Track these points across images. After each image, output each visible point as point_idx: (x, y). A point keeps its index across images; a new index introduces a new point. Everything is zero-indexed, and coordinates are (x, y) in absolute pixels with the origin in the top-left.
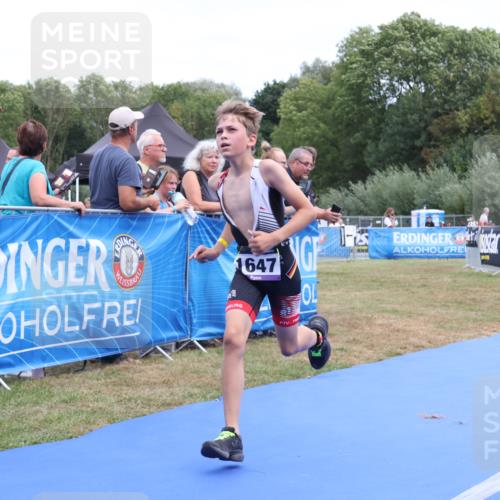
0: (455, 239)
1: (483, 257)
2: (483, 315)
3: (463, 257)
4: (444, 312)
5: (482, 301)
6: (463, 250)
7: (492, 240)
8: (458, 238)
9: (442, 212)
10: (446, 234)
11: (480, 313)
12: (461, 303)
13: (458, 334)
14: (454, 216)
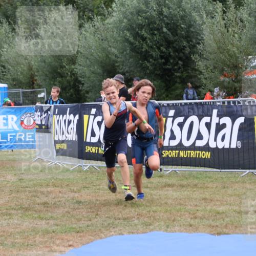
0: (22, 122)
1: (58, 146)
2: (57, 225)
3: (33, 147)
4: (5, 223)
5: (56, 206)
6: (33, 137)
7: (70, 122)
8: (25, 122)
9: (6, 85)
10: (10, 117)
11: (52, 222)
12: (27, 209)
13: (21, 252)
14: (21, 90)
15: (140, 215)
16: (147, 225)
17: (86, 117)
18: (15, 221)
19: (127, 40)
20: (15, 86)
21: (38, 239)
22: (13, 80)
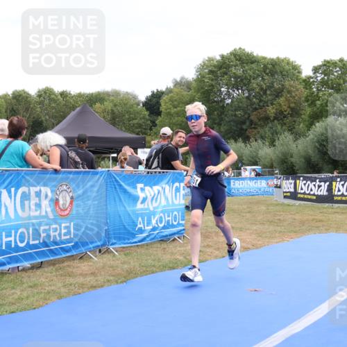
2: (285, 229)
3: (273, 195)
4: (262, 227)
5: (284, 221)
6: (273, 190)
7: (291, 183)
8: (269, 183)
9: (261, 167)
10: (263, 181)
11: (283, 228)
13: (270, 240)
14: (267, 170)
15: (323, 226)
16: (327, 230)
17: (298, 181)
18: (266, 227)
19: (317, 147)
20: (264, 168)
21: (277, 235)
22: (264, 165)
